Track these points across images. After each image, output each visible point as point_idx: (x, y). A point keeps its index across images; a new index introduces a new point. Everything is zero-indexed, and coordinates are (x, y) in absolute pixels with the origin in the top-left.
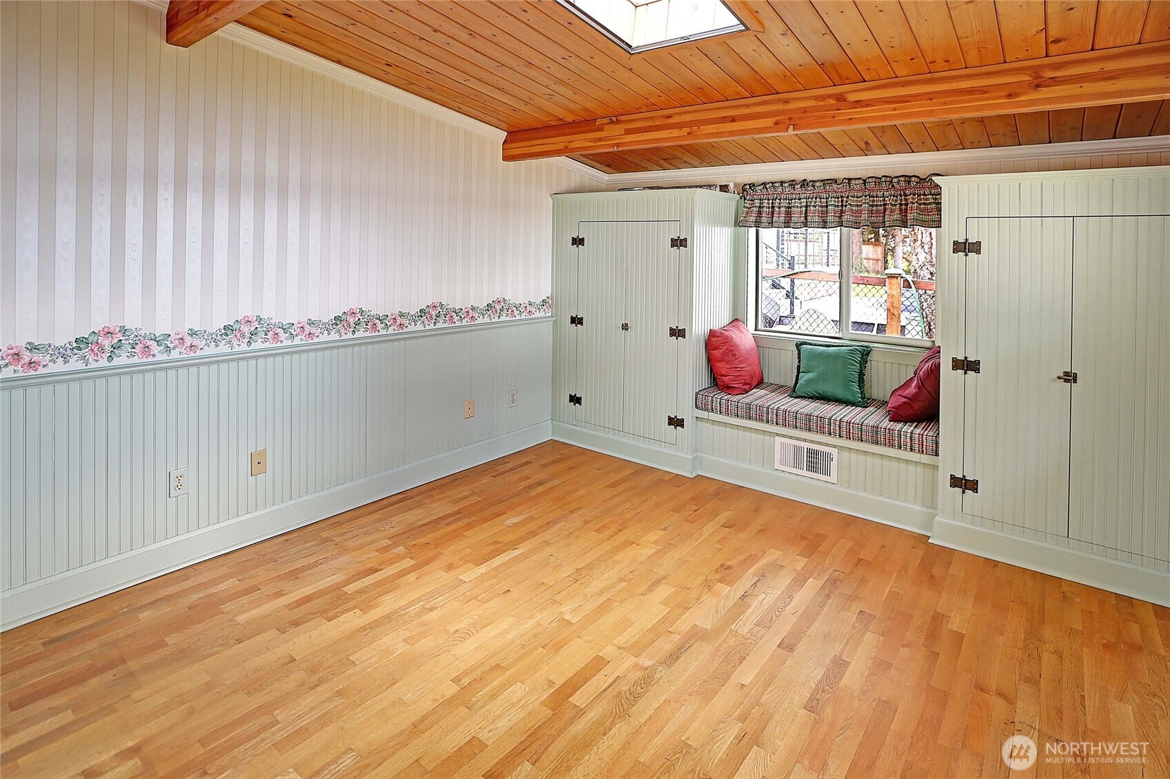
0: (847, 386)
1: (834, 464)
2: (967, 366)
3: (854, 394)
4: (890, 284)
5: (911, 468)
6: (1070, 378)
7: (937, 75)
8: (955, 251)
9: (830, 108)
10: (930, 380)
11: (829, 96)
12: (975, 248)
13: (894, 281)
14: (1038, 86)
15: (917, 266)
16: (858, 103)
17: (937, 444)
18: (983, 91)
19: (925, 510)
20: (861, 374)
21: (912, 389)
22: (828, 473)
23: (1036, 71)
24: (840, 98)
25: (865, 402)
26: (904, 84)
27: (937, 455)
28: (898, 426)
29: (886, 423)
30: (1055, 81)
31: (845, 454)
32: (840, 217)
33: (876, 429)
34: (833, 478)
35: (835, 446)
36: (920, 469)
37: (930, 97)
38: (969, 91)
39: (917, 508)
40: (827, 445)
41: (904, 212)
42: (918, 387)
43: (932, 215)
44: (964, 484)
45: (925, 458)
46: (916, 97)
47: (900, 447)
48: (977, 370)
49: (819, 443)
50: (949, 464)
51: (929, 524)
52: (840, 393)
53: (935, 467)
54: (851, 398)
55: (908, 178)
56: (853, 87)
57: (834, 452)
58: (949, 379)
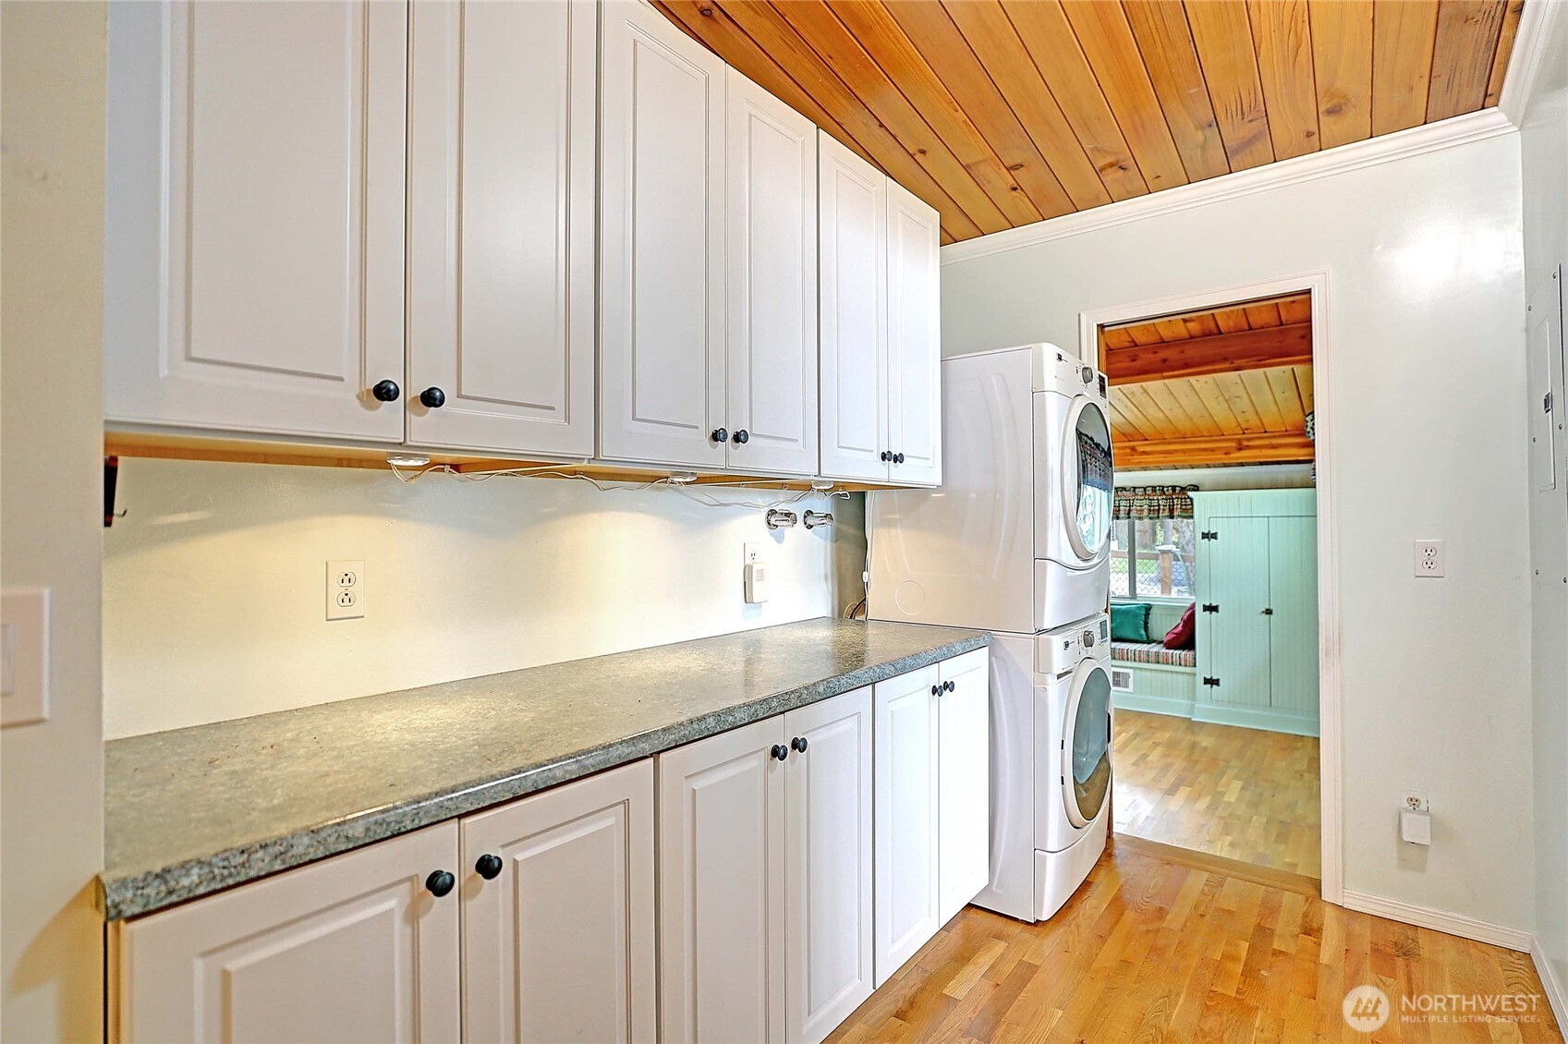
0: (1137, 630)
1: (1131, 680)
2: (1211, 609)
3: (1141, 635)
4: (1163, 558)
5: (1180, 676)
6: (1269, 612)
7: (1188, 440)
8: (1203, 538)
9: (1127, 454)
10: (1190, 621)
11: (1127, 447)
12: (1214, 536)
13: (1165, 556)
14: (1240, 449)
15: (1184, 542)
16: (1144, 453)
17: (1195, 659)
18: (1213, 450)
19: (1189, 702)
20: (1146, 623)
21: (1180, 628)
22: (1127, 686)
23: (1239, 441)
24: (1133, 449)
25: (1149, 641)
26: (1169, 443)
27: (1195, 666)
28: (1171, 651)
29: (1164, 650)
30: (1248, 447)
31: (1138, 672)
32: (1129, 514)
33: (1157, 654)
34: (1130, 689)
35: (1131, 668)
36: (1186, 676)
37: (1184, 452)
38: (1205, 450)
39: (1183, 701)
40: (1126, 667)
41: (1172, 511)
42: (1183, 626)
43: (1188, 512)
44: (1211, 682)
45: (1188, 670)
46: (1176, 451)
47: (1172, 664)
48: (1217, 611)
49: (1121, 667)
50: (1202, 671)
51: (1192, 709)
52: (1132, 636)
53: (1194, 674)
54: (1140, 639)
55: (1174, 488)
56: (1141, 443)
57: (1130, 671)
58: (1201, 616)
